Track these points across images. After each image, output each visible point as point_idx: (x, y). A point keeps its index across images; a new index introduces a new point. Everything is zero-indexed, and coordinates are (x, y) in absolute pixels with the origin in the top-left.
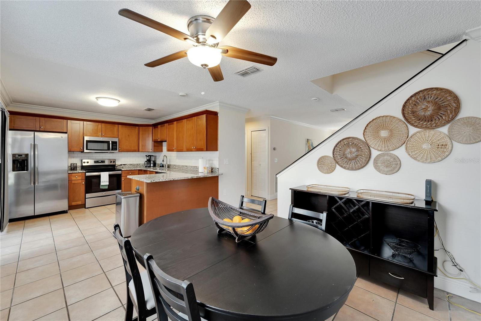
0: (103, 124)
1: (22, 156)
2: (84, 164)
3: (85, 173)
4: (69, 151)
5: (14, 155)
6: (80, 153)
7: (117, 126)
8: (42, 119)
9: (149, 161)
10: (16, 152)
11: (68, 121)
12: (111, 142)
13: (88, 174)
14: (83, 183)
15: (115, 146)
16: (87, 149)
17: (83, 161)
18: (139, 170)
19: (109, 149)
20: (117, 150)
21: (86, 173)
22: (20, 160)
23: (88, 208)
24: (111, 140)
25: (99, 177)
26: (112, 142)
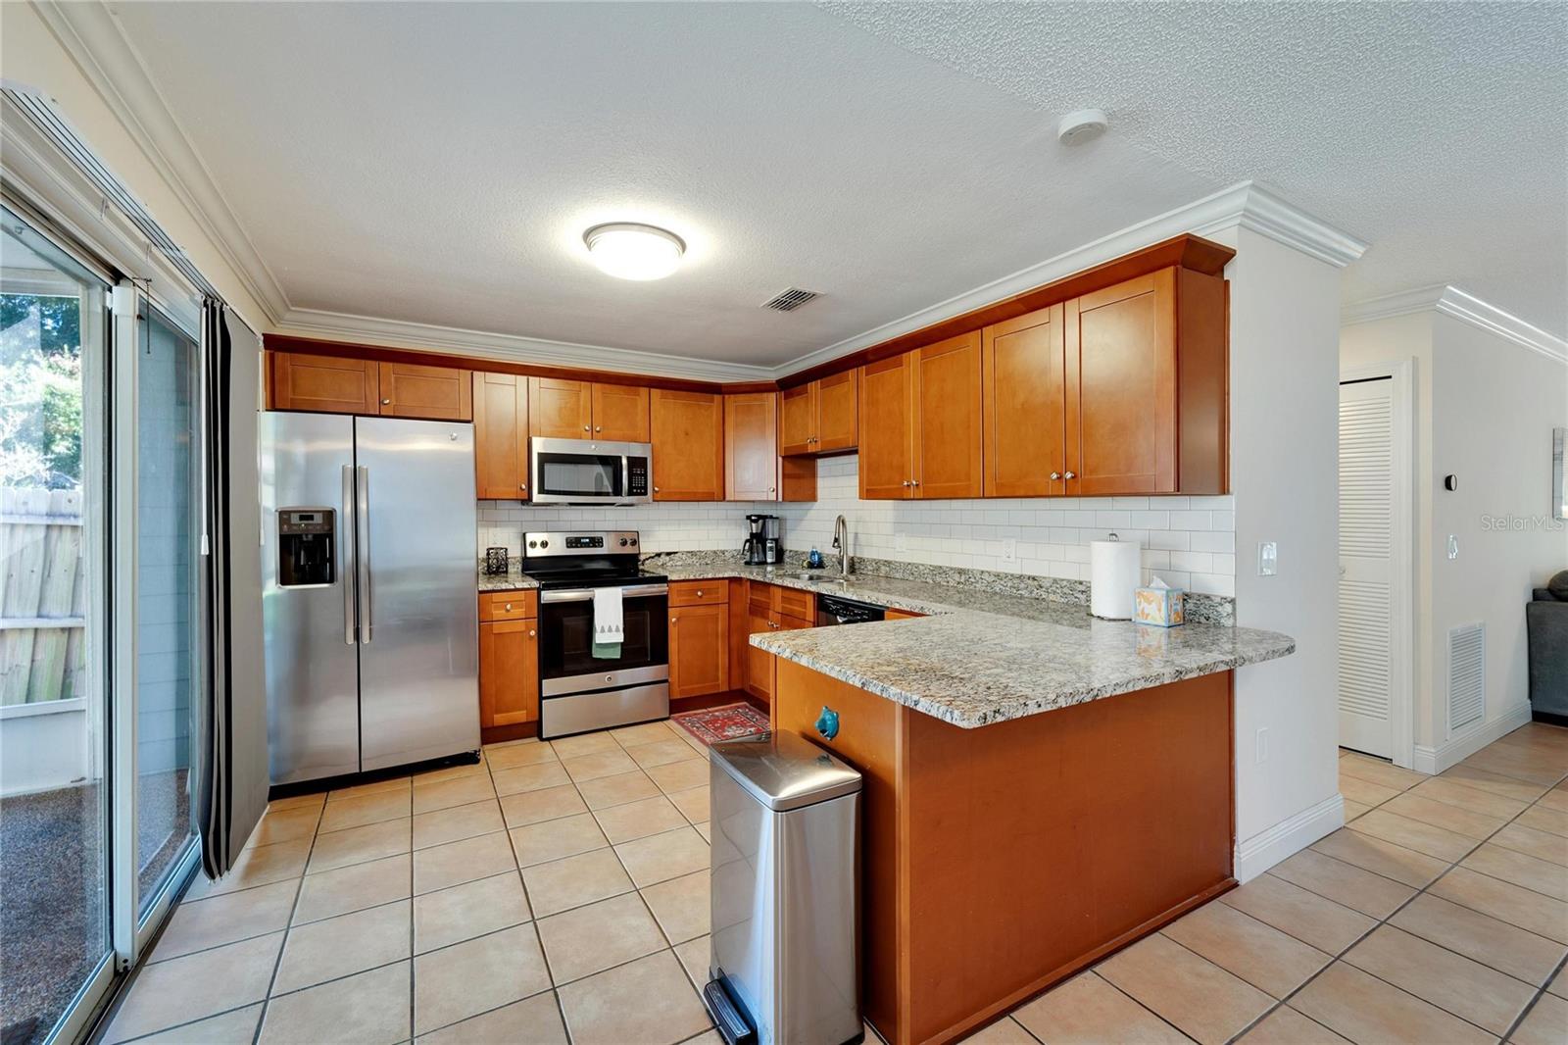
0: (596, 386)
1: (311, 518)
2: (532, 553)
3: (539, 590)
4: (479, 499)
5: (285, 517)
6: (520, 506)
7: (644, 391)
8: (387, 367)
9: (757, 540)
10: (292, 502)
11: (475, 373)
12: (624, 462)
13: (549, 596)
14: (533, 633)
15: (641, 475)
16: (542, 491)
17: (530, 538)
18: (731, 580)
19: (617, 491)
20: (645, 494)
21: (543, 593)
22: (307, 535)
23: (549, 739)
24: (625, 451)
25: (588, 607)
26: (629, 458)
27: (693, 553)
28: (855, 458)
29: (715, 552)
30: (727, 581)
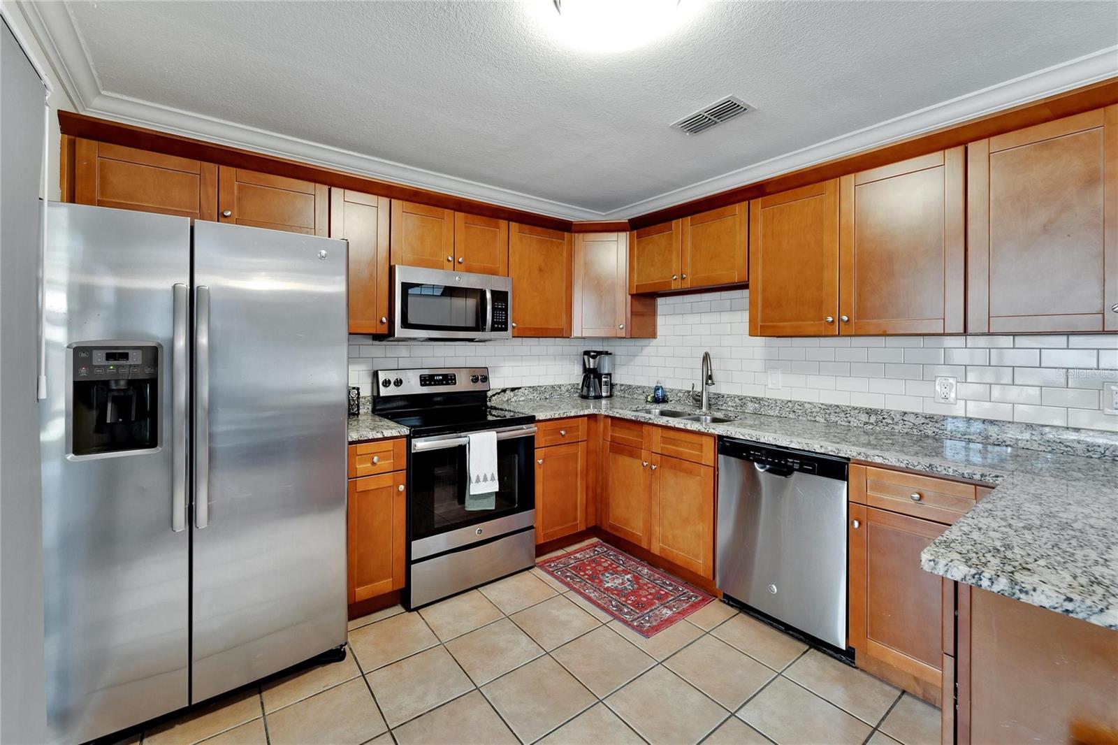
0: (460, 215)
3: (409, 438)
5: (83, 355)
7: (503, 223)
8: (227, 172)
9: (592, 374)
11: (333, 189)
12: (489, 296)
13: (421, 445)
14: (402, 488)
15: (501, 309)
16: (406, 324)
17: (382, 377)
18: (590, 416)
19: (479, 325)
20: (506, 329)
21: (413, 441)
22: (117, 381)
23: (417, 609)
24: (490, 284)
25: (461, 452)
26: (493, 292)
27: (534, 388)
28: (746, 292)
29: (553, 387)
30: (586, 418)
